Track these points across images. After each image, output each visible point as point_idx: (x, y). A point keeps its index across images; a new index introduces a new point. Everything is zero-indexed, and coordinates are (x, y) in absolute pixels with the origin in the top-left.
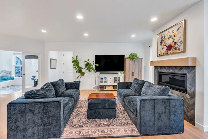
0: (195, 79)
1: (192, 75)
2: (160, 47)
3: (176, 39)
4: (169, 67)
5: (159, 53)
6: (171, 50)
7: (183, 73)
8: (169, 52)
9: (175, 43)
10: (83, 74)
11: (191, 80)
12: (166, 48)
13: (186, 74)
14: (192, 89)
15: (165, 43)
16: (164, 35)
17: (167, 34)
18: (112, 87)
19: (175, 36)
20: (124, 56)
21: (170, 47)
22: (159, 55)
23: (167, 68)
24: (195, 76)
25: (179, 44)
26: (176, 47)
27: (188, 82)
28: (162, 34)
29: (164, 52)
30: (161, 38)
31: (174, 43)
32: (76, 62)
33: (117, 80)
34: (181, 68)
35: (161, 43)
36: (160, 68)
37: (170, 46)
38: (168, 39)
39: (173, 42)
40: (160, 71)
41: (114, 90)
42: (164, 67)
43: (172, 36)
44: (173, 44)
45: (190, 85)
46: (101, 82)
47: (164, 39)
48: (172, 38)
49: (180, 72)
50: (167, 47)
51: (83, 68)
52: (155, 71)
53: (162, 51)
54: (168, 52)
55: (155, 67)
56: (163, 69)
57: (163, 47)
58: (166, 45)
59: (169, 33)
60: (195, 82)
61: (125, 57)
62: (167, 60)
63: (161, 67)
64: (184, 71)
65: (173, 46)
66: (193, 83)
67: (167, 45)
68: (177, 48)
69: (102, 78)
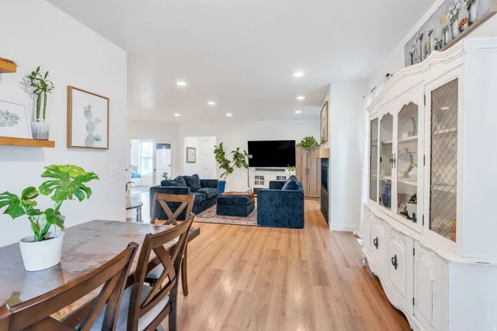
10: (230, 170)
20: (294, 142)
32: (220, 152)
46: (256, 183)
51: (230, 162)
61: (297, 143)
69: (257, 177)
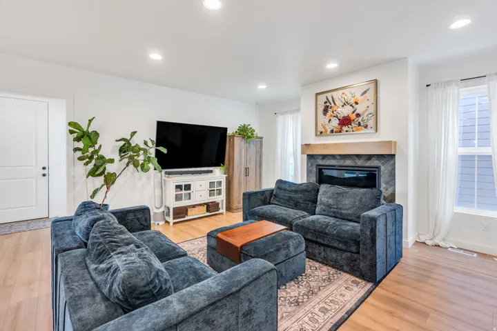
0: (395, 174)
1: (390, 168)
2: (323, 119)
3: (360, 109)
4: (344, 157)
5: (320, 129)
6: (349, 126)
7: (372, 165)
8: (345, 128)
9: (358, 115)
11: (387, 175)
12: (338, 122)
13: (378, 168)
14: (390, 190)
15: (335, 112)
16: (332, 98)
17: (340, 97)
18: (205, 208)
19: (357, 103)
20: (226, 129)
21: (345, 121)
22: (319, 133)
23: (338, 157)
24: (394, 169)
25: (366, 118)
26: (359, 123)
27: (382, 180)
28: (329, 95)
29: (332, 128)
30: (326, 103)
31: (354, 114)
33: (216, 189)
34: (369, 157)
35: (326, 111)
36: (321, 157)
37: (347, 119)
38: (343, 106)
39: (353, 112)
40: (321, 162)
41: (208, 214)
42: (333, 156)
43: (352, 101)
44: (353, 117)
45: (387, 183)
46: (178, 198)
47: (333, 104)
48: (351, 105)
49: (367, 165)
50: (339, 120)
51: (112, 161)
52: (310, 165)
53: (327, 127)
54: (341, 128)
55: (308, 155)
56: (329, 159)
57: (330, 120)
58: (337, 117)
59: (343, 96)
60: (394, 179)
61: (229, 132)
62: (346, 144)
63: (324, 157)
64: (374, 163)
65: (353, 120)
66: (390, 181)
67: (341, 116)
68: (362, 124)
69: (179, 187)
